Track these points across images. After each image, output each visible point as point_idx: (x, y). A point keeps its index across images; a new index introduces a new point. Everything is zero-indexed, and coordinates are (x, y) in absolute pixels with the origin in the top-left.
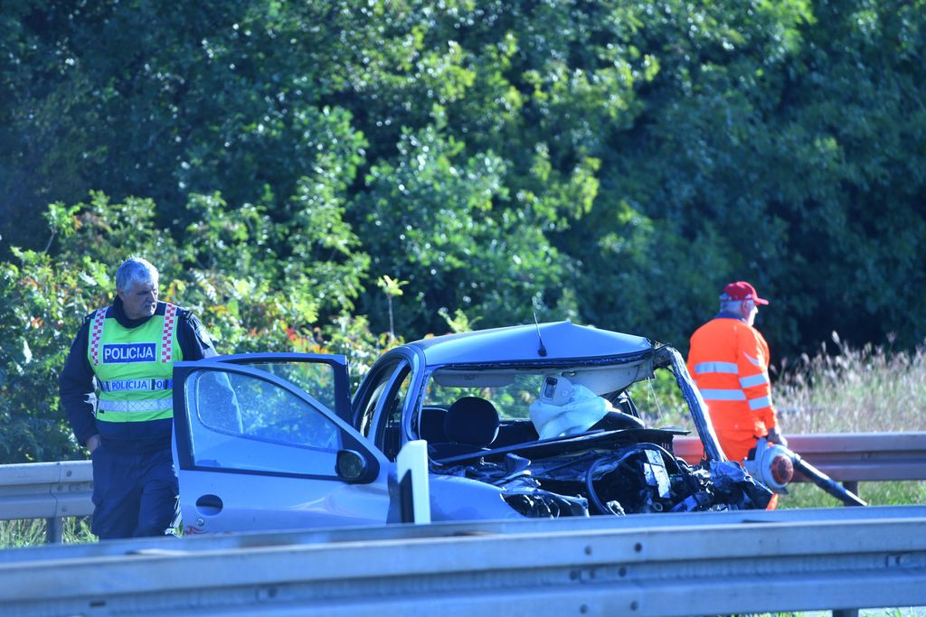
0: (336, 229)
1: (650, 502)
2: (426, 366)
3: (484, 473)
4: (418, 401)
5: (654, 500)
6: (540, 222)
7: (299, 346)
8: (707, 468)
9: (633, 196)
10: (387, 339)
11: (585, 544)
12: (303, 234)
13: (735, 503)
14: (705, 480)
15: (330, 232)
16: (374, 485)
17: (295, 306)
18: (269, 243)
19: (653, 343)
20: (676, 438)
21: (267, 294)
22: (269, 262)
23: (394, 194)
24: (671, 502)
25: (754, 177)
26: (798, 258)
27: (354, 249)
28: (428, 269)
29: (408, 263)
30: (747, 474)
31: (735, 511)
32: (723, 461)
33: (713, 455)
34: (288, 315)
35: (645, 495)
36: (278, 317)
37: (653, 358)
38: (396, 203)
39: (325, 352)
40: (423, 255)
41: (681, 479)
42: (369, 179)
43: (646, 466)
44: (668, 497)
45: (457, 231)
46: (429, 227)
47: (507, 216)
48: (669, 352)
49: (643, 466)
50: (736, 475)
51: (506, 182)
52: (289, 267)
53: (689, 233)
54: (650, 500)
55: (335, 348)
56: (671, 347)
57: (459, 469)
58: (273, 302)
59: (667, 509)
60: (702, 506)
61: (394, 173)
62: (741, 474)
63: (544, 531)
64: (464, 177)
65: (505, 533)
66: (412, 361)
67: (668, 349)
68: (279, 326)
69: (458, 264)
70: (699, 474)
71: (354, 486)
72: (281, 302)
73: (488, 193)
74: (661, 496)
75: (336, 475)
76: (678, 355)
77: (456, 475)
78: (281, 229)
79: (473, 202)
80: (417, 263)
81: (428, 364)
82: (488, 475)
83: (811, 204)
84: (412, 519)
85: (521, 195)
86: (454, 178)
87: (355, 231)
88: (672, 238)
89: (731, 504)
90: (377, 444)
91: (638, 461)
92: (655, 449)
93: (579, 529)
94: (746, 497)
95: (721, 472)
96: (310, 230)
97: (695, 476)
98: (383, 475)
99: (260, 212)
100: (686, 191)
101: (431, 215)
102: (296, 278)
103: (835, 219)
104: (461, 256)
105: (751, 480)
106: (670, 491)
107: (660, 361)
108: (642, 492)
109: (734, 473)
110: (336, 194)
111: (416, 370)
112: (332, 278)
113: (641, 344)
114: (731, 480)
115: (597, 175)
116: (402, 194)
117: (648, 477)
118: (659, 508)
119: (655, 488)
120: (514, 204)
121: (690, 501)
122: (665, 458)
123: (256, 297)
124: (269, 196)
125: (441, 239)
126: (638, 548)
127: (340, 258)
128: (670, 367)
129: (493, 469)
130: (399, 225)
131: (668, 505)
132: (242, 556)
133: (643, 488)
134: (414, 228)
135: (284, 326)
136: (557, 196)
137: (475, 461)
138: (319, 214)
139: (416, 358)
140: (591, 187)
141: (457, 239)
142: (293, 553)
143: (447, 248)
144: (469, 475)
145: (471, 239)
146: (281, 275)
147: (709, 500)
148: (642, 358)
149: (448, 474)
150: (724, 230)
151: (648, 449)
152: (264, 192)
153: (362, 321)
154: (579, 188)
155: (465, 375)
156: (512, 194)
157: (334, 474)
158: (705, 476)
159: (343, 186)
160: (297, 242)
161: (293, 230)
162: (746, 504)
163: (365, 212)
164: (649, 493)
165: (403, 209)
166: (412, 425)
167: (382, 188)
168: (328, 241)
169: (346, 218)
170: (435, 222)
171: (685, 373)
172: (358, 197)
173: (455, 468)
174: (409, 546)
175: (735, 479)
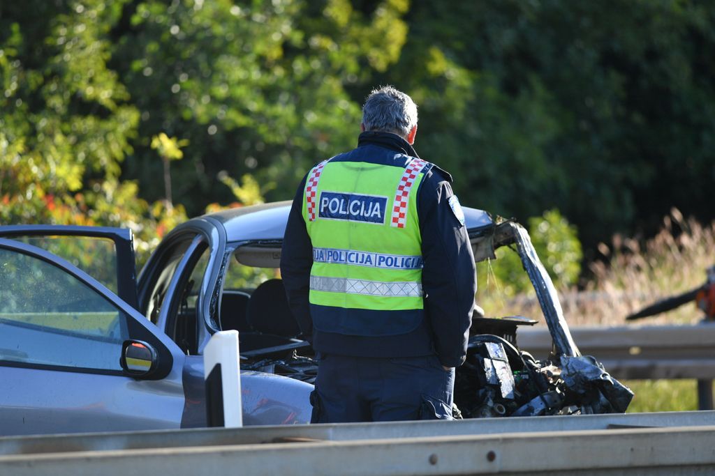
0: (99, 79)
1: (490, 403)
2: (228, 243)
3: (296, 369)
4: (217, 282)
5: (495, 402)
6: (338, 73)
7: (59, 216)
8: (557, 363)
9: (445, 44)
10: (163, 210)
11: (429, 452)
12: (60, 83)
13: (590, 404)
14: (555, 378)
15: (91, 81)
16: (166, 381)
17: (53, 168)
18: (19, 93)
19: (494, 218)
20: (520, 328)
21: (21, 155)
22: (18, 116)
23: (165, 37)
24: (514, 404)
25: (586, 22)
26: (637, 118)
27: (120, 103)
28: (206, 126)
29: (182, 120)
30: (604, 371)
31: (589, 415)
32: (575, 356)
33: (564, 349)
34: (45, 179)
35: (485, 395)
36: (34, 181)
37: (494, 234)
38: (169, 48)
39: (90, 224)
40: (199, 109)
41: (527, 377)
42: (136, 20)
43: (487, 361)
44: (512, 397)
45: (240, 83)
46: (207, 78)
47: (299, 65)
48: (513, 228)
49: (483, 362)
50: (591, 373)
51: (298, 24)
52: (43, 123)
53: (511, 88)
54: (491, 401)
55: (103, 220)
56: (515, 222)
57: (267, 364)
58: (26, 164)
59: (510, 412)
60: (551, 409)
61: (165, 13)
62: (597, 371)
63: (378, 437)
64: (249, 18)
65: (333, 439)
66: (210, 236)
67: (512, 224)
68: (34, 193)
69: (242, 121)
70: (548, 372)
71: (142, 382)
72: (37, 164)
73: (276, 37)
74: (504, 396)
75: (122, 369)
76: (523, 232)
77: (264, 371)
78: (34, 78)
79: (260, 48)
80: (193, 120)
81: (229, 240)
82: (301, 370)
83: (652, 55)
84: (221, 422)
85: (316, 41)
86: (237, 21)
87: (120, 80)
88: (492, 92)
89: (585, 406)
90: (168, 332)
91: (477, 356)
92: (497, 342)
93: (419, 435)
94: (602, 398)
95: (573, 368)
96: (67, 79)
97: (543, 374)
98: (177, 370)
99: (9, 58)
100: (505, 39)
101: (210, 63)
102: (50, 135)
103: (679, 71)
104: (245, 112)
105: (609, 378)
106: (514, 390)
107: (502, 238)
108: (481, 391)
109: (588, 370)
110: (100, 37)
111: (215, 246)
112: (94, 136)
113: (481, 218)
114: (585, 378)
115: (406, 17)
116: (173, 38)
117: (489, 375)
118: (501, 410)
119: (497, 386)
120: (307, 51)
121: (537, 403)
122: (509, 352)
123: (8, 159)
124: (16, 39)
125: (221, 91)
126: (491, 457)
127: (102, 113)
128: (514, 245)
129: (307, 364)
130: (171, 75)
131: (512, 408)
132: (29, 463)
133: (483, 388)
134: (190, 78)
135: (40, 193)
136: (357, 41)
137: (286, 355)
138: (78, 61)
139: (215, 233)
140: (397, 32)
141: (241, 92)
142: (88, 459)
143: (229, 102)
144: (279, 371)
145: (258, 91)
146: (32, 133)
147: (559, 402)
148: (481, 235)
149: (253, 369)
150: (551, 84)
151: (489, 341)
152: (11, 34)
153: (131, 188)
154: (383, 33)
155: (273, 253)
156: (306, 39)
157: (119, 368)
158: (554, 373)
159: (106, 27)
160: (52, 94)
161: (48, 79)
162: (602, 405)
163: (131, 58)
164: (490, 393)
165: (177, 55)
166: (211, 312)
167: (151, 30)
168: (89, 92)
169: (111, 65)
170: (214, 71)
171: (532, 253)
172: (123, 40)
173: (263, 362)
174: (223, 453)
175: (590, 377)
